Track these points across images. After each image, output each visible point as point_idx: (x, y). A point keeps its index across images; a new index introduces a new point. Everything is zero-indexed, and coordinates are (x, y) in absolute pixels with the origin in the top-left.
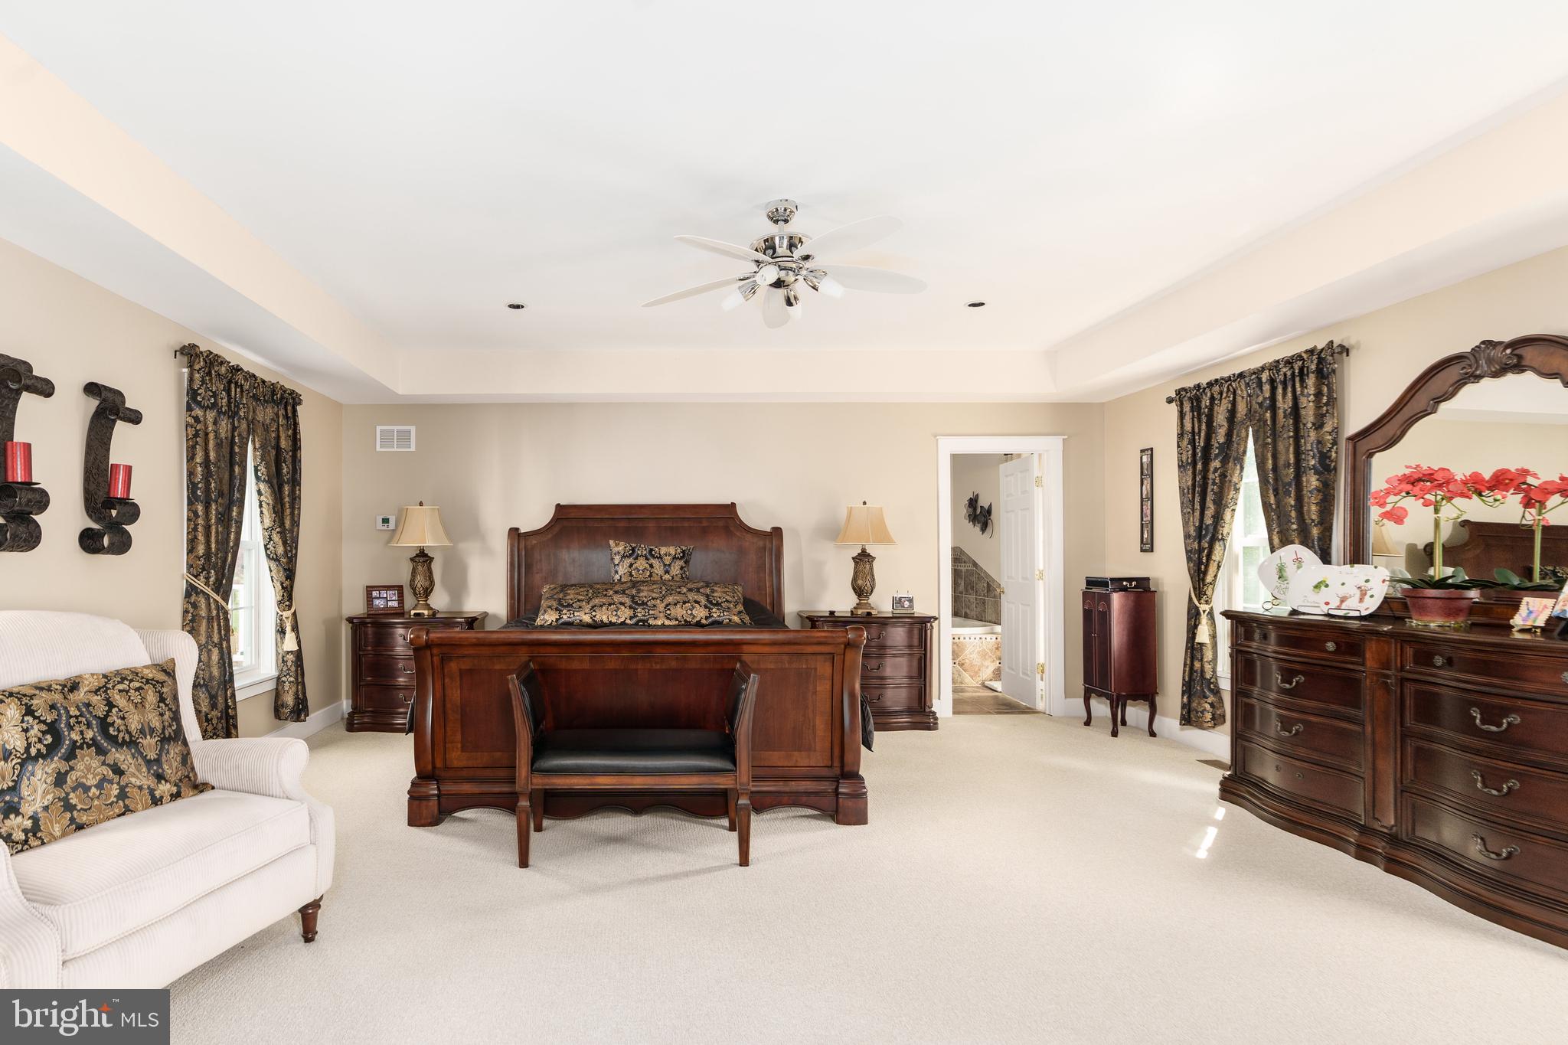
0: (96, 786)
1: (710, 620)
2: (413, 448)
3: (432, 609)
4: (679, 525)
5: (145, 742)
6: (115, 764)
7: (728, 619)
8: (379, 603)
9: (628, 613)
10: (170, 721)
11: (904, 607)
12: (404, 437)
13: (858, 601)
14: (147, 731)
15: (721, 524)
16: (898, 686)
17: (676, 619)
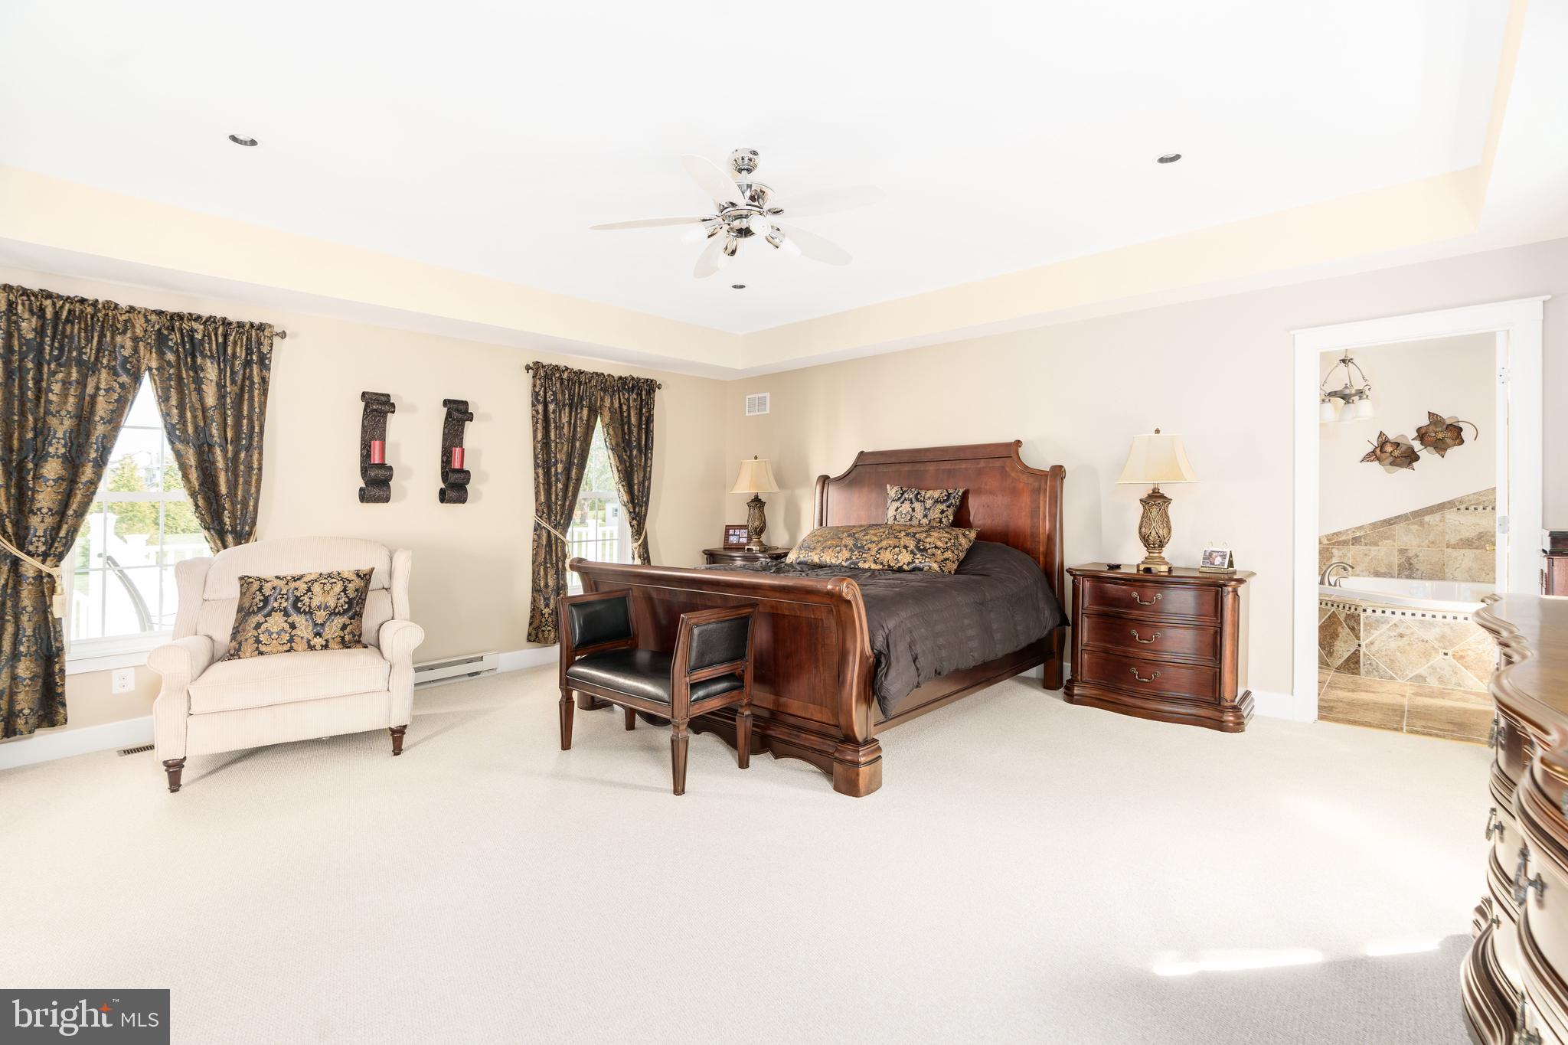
0: (277, 633)
1: (911, 566)
2: (768, 412)
3: (763, 545)
4: (957, 467)
5: (318, 613)
6: (293, 623)
7: (929, 566)
8: (733, 539)
9: (846, 554)
10: (343, 603)
11: (1213, 564)
12: (762, 402)
13: (1147, 554)
14: (323, 607)
15: (998, 463)
16: (1179, 666)
17: (882, 564)
